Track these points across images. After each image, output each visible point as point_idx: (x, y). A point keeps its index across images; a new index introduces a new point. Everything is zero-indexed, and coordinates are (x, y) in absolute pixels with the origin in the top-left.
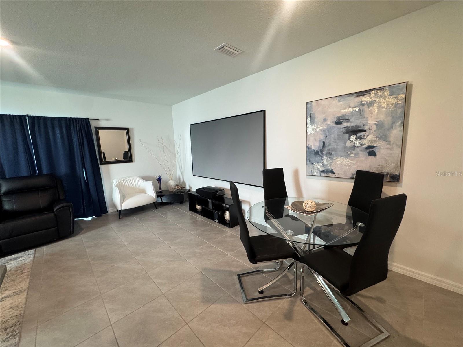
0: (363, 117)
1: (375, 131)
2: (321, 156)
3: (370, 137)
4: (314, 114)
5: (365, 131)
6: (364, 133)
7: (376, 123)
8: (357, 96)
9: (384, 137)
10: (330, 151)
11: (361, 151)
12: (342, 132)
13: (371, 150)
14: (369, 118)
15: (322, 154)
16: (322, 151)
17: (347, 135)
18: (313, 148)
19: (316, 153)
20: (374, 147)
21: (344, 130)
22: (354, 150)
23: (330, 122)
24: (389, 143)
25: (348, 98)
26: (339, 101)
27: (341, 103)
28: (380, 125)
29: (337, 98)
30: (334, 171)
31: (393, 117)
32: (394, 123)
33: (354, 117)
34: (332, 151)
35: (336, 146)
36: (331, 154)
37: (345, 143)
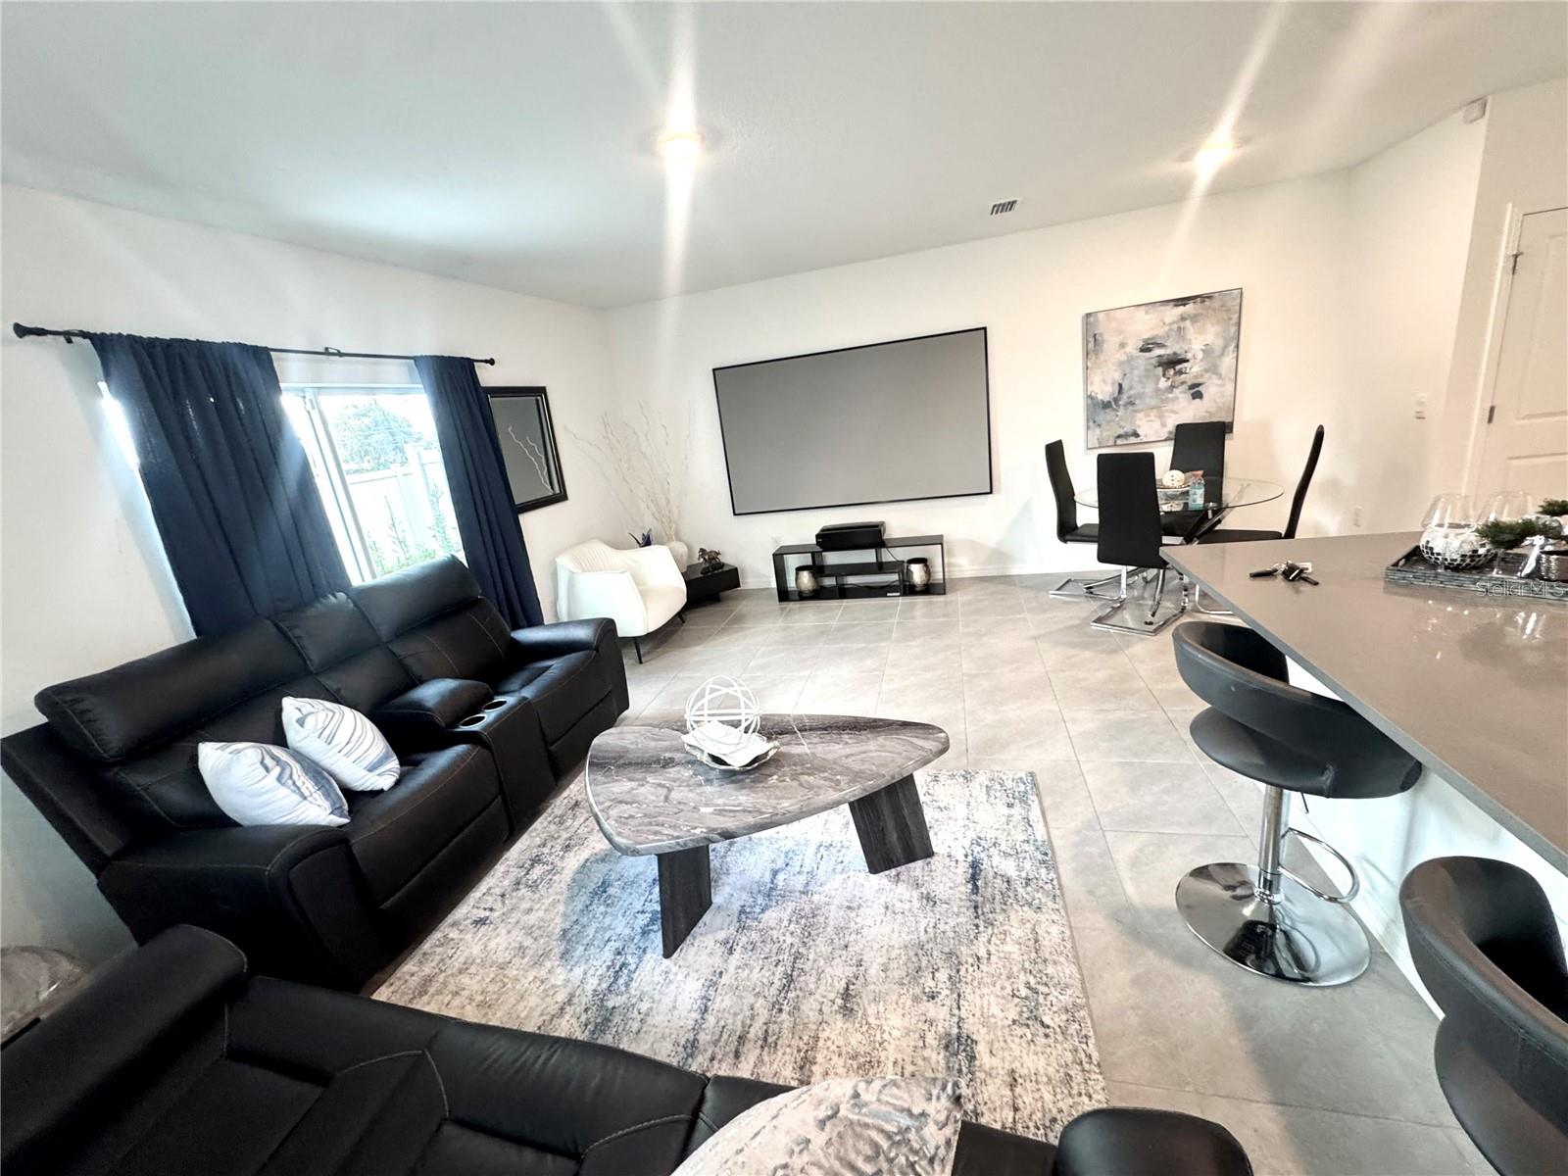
0: (1183, 338)
1: (1202, 360)
2: (1114, 409)
3: (1195, 369)
4: (1101, 335)
5: (1188, 361)
6: (1185, 365)
7: (1204, 348)
8: (1176, 306)
9: (1213, 369)
10: (1132, 399)
11: (1181, 392)
12: (1152, 364)
13: (1196, 389)
14: (1193, 341)
15: (1118, 406)
16: (1116, 400)
17: (1160, 369)
18: (1100, 397)
19: (1106, 405)
20: (1199, 385)
21: (1154, 361)
22: (1171, 392)
23: (1132, 348)
24: (1220, 376)
25: (1162, 308)
26: (1147, 313)
27: (1149, 316)
28: (1207, 351)
29: (1143, 307)
30: (1139, 432)
31: (1225, 339)
32: (1225, 347)
33: (1171, 339)
34: (1136, 398)
35: (1142, 390)
36: (1134, 404)
37: (1157, 382)
